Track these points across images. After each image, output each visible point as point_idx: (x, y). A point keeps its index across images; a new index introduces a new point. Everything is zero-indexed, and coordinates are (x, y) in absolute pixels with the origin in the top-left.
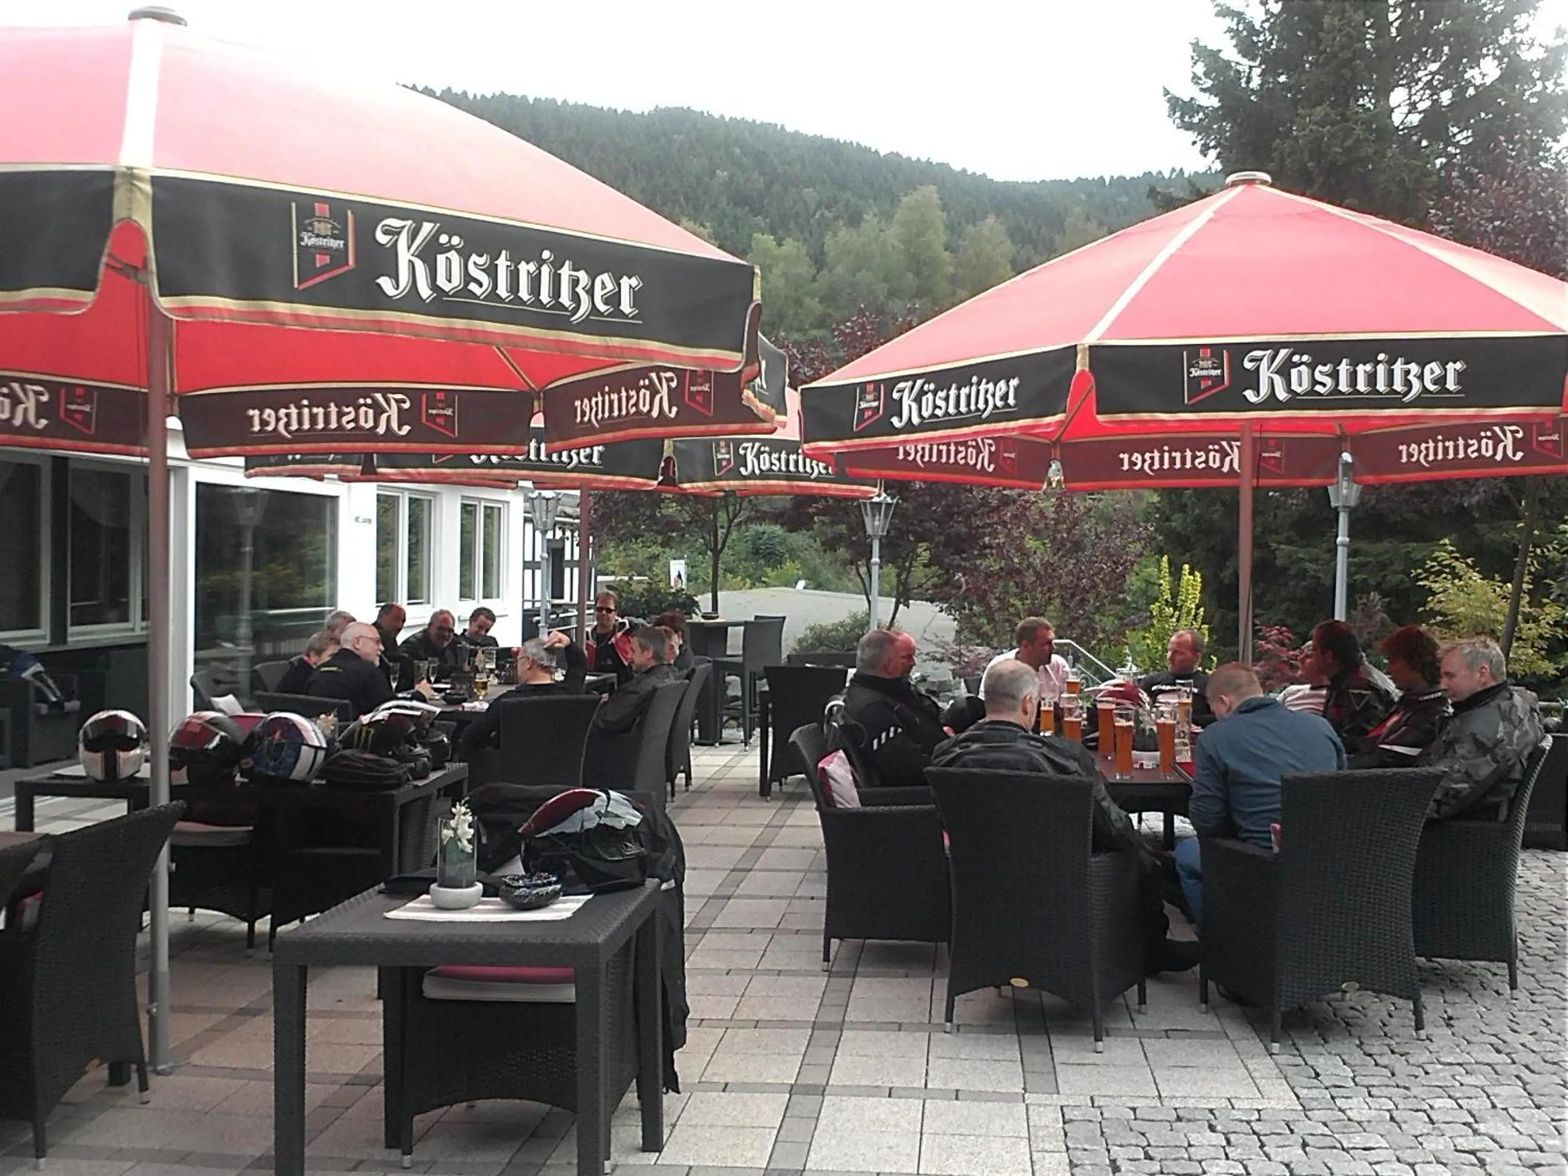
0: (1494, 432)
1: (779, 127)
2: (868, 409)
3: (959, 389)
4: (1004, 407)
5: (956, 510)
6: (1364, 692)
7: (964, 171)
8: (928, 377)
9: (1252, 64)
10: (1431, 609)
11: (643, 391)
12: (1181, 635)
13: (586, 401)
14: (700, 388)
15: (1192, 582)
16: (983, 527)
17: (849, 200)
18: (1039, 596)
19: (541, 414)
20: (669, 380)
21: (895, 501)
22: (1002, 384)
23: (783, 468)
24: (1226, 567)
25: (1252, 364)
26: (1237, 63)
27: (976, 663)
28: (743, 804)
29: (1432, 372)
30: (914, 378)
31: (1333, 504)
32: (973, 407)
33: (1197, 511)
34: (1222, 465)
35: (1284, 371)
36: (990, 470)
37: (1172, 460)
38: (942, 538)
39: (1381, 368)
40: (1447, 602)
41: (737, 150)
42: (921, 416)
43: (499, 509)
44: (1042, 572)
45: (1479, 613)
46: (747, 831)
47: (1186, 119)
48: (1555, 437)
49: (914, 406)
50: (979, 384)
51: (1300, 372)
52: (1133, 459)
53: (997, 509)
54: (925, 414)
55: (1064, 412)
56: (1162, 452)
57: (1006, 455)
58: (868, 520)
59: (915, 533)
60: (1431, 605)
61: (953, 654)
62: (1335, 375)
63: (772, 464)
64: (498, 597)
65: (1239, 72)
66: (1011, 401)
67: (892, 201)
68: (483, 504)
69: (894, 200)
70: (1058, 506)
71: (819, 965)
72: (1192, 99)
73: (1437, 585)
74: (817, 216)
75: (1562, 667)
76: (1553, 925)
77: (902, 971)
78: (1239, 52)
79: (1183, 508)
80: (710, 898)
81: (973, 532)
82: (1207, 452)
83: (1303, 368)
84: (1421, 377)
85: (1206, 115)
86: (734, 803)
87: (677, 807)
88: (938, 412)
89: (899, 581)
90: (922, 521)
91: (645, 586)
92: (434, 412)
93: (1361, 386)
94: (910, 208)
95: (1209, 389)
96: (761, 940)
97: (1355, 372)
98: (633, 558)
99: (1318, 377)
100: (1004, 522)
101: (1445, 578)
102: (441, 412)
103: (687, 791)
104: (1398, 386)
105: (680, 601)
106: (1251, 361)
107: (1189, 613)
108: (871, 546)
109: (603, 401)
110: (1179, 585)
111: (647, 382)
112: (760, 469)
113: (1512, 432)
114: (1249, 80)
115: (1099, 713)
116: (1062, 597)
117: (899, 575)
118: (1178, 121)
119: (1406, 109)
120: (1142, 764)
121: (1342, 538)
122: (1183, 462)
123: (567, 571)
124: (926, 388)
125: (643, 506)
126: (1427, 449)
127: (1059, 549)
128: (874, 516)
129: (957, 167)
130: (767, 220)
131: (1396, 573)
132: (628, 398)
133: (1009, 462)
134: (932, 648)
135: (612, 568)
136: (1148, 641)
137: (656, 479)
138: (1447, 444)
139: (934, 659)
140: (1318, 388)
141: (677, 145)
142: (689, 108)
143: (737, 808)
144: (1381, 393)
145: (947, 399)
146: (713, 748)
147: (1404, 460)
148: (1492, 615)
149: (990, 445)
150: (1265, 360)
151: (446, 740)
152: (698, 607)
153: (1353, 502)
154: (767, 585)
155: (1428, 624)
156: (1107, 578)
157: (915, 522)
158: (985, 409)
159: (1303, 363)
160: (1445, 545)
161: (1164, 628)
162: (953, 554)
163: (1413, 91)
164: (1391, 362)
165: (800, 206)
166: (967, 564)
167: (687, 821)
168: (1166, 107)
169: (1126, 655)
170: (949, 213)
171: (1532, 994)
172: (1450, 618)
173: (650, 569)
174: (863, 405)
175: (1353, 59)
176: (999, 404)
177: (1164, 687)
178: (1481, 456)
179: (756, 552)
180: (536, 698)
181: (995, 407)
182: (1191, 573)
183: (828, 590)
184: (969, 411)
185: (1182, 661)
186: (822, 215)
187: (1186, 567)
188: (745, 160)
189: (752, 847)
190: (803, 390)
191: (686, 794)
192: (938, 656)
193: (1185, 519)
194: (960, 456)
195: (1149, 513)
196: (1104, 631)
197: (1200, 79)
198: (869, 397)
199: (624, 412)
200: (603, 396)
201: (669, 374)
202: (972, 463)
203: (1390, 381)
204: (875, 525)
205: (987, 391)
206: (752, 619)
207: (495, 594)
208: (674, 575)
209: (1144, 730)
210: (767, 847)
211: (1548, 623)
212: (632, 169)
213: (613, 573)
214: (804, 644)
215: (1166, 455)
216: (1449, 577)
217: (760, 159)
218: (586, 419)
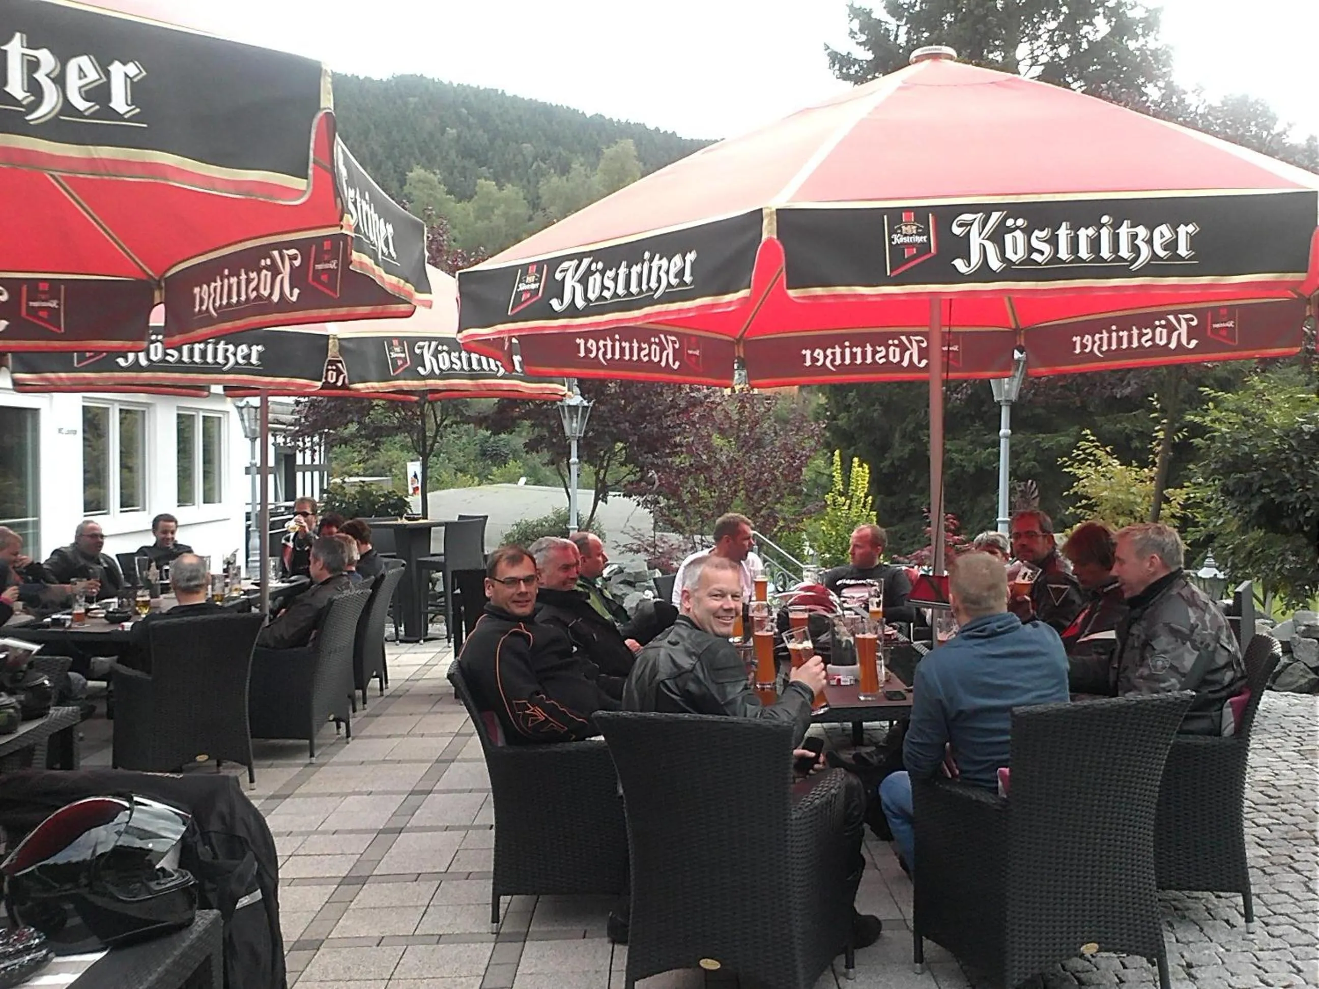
0: (1168, 321)
1: (500, 92)
2: (526, 291)
3: (629, 267)
4: (678, 285)
5: (648, 411)
6: (1063, 587)
7: (657, 129)
8: (596, 255)
9: (899, 23)
10: (1076, 493)
11: (264, 272)
12: (861, 530)
13: (205, 287)
14: (327, 266)
15: (861, 473)
16: (673, 427)
17: (560, 154)
18: (726, 489)
19: (162, 306)
20: (293, 258)
21: (591, 404)
22: (677, 259)
23: (466, 367)
24: (886, 459)
25: (962, 229)
26: (886, 23)
27: (670, 553)
28: (435, 709)
29: (1162, 235)
30: (580, 257)
31: (996, 399)
32: (644, 287)
33: (859, 410)
34: (902, 360)
35: (997, 237)
36: (676, 367)
37: (853, 356)
38: (636, 438)
39: (1105, 232)
40: (1091, 486)
41: (464, 111)
42: (586, 299)
43: (220, 418)
44: (728, 467)
45: (1120, 497)
46: (433, 741)
47: (844, 70)
48: (1230, 324)
49: (579, 288)
50: (651, 260)
51: (1014, 237)
52: (815, 355)
53: (685, 411)
54: (592, 296)
55: (749, 287)
56: (843, 348)
57: (690, 352)
58: (566, 423)
59: (611, 434)
60: (1076, 489)
61: (649, 545)
62: (1053, 241)
63: (452, 363)
64: (220, 502)
65: (887, 29)
66: (688, 278)
67: (598, 155)
68: (201, 414)
69: (598, 153)
70: (741, 408)
71: (487, 926)
72: (849, 53)
73: (1081, 471)
74: (534, 166)
75: (1189, 542)
76: (1258, 826)
77: (579, 929)
78: (888, 12)
79: (847, 408)
80: (380, 832)
81: (664, 431)
82: (887, 347)
83: (1018, 233)
84: (1150, 242)
85: (861, 67)
86: (426, 708)
87: (367, 716)
88: (606, 294)
89: (598, 478)
90: (618, 423)
91: (358, 489)
92: (36, 304)
93: (1084, 253)
94: (611, 159)
95: (913, 258)
96: (426, 889)
97: (1077, 236)
98: (375, 461)
99: (1035, 244)
100: (693, 422)
101: (1090, 465)
102: (44, 304)
103: (382, 695)
104: (1124, 252)
105: (392, 501)
106: (960, 226)
107: (858, 502)
108: (570, 446)
109: (222, 286)
110: (850, 477)
111: (268, 262)
112: (440, 369)
113: (1187, 320)
114: (897, 36)
115: (790, 622)
116: (747, 490)
117: (597, 474)
118: (837, 73)
119: (1029, 62)
120: (839, 680)
121: (1005, 431)
122: (864, 357)
123: (299, 475)
124: (593, 267)
125: (351, 413)
126: (1101, 339)
127: (743, 446)
128: (571, 418)
129: (651, 126)
130: (491, 170)
131: (1028, 460)
132: (249, 281)
133: (694, 359)
134: (628, 540)
135: (356, 470)
136: (824, 528)
137: (320, 380)
138: (1121, 334)
139: (631, 550)
140: (1036, 256)
141: (412, 106)
142: (422, 75)
143: (429, 713)
144: (1105, 261)
145: (615, 279)
146: (418, 645)
147: (1078, 351)
148: (1132, 497)
149: (674, 342)
150: (975, 225)
151: (46, 682)
152: (410, 507)
153: (1014, 397)
154: (493, 482)
155: (1074, 507)
156: (786, 472)
157: (611, 424)
158: (658, 288)
159: (1017, 228)
160: (1087, 435)
161: (837, 516)
162: (646, 453)
163: (1035, 47)
164: (1116, 225)
165: (519, 158)
166: (660, 462)
167: (375, 733)
168: (827, 60)
169: (804, 540)
170: (645, 164)
171: (1267, 924)
172: (1093, 500)
173: (390, 471)
174: (523, 287)
175: (986, 16)
176: (674, 281)
177: (848, 582)
178: (1155, 345)
179: (484, 454)
180: (190, 618)
181: (669, 285)
182: (860, 466)
183: (546, 485)
184: (641, 292)
185: (861, 555)
186: (539, 166)
187: (856, 460)
188: (471, 120)
189: (437, 761)
190: (460, 274)
191: (382, 698)
192: (635, 547)
193: (849, 418)
194: (643, 353)
195: (819, 413)
196: (784, 519)
197: (856, 33)
198: (530, 279)
199: (243, 298)
200: (222, 281)
201: (293, 252)
202: (656, 360)
203: (1115, 247)
204: (573, 427)
205: (660, 268)
206: (456, 520)
207: (217, 499)
208: (410, 475)
209: (840, 642)
210: (453, 761)
211: (1179, 504)
212: (372, 127)
213: (357, 475)
214: (511, 539)
215: (847, 351)
216: (1093, 464)
217: (484, 119)
218: (204, 308)
